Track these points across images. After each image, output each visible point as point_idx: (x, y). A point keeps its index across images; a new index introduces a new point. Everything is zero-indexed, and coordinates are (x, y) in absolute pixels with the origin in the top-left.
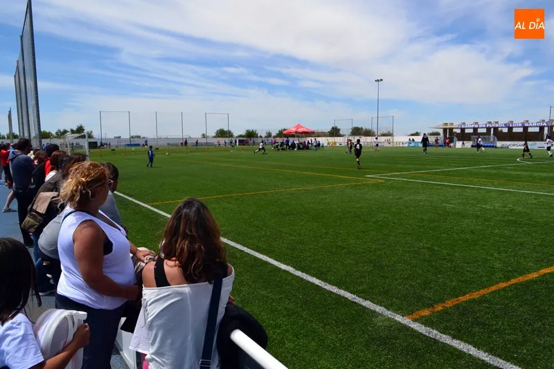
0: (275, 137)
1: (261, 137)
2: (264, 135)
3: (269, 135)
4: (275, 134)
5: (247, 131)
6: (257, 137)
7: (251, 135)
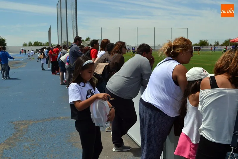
0: (222, 45)
1: (211, 45)
2: (213, 44)
3: (217, 44)
4: (222, 43)
5: (200, 41)
6: (208, 45)
7: (203, 44)
